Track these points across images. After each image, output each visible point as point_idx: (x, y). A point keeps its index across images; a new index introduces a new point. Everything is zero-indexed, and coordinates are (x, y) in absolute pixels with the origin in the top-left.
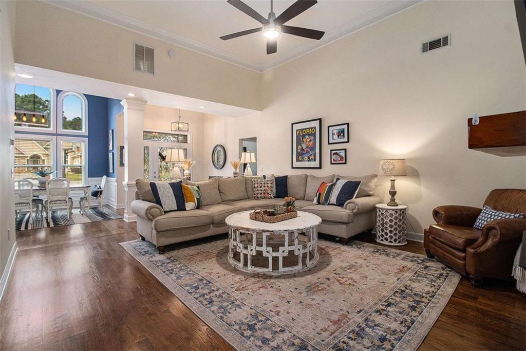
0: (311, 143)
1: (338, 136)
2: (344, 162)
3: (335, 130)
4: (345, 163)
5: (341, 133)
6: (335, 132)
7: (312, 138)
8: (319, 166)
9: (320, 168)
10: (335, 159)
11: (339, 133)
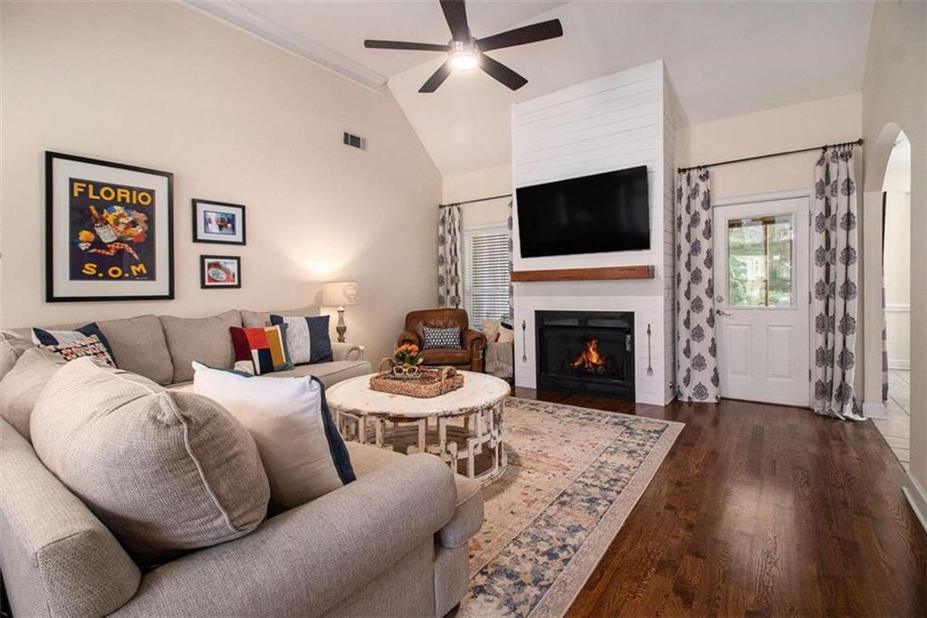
0: (139, 230)
1: (221, 227)
2: (236, 283)
3: (214, 213)
4: (239, 286)
5: (226, 223)
6: (213, 217)
7: (141, 217)
8: (167, 293)
9: (171, 296)
10: (215, 278)
11: (222, 220)
